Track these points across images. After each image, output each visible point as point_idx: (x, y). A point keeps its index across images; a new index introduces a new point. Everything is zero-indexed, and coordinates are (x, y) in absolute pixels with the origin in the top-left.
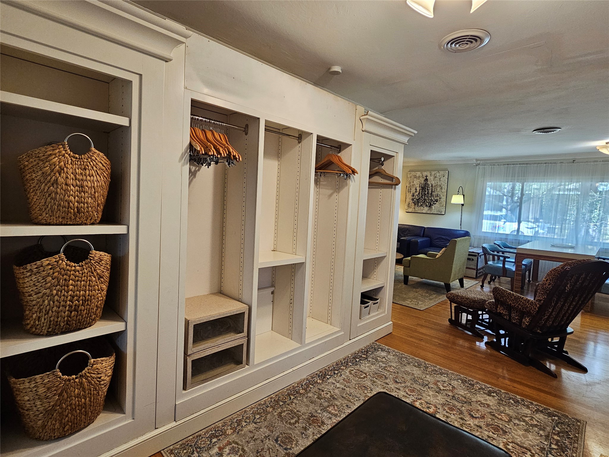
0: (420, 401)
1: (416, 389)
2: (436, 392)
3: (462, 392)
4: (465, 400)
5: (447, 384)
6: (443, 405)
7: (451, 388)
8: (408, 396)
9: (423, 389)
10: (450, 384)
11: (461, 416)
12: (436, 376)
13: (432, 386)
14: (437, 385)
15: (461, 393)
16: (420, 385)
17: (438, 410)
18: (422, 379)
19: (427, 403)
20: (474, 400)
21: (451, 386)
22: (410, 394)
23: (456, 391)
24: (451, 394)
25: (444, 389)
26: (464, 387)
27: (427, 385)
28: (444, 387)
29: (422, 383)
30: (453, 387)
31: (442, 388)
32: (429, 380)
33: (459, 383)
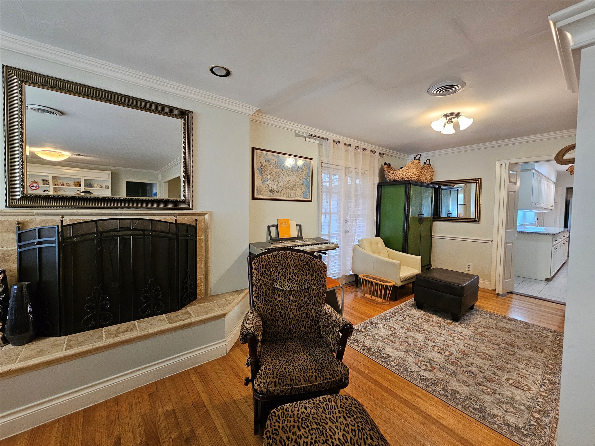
0: (446, 354)
1: (451, 365)
2: (433, 360)
3: (410, 359)
4: (409, 353)
5: (422, 367)
6: (428, 351)
7: (419, 363)
8: (457, 359)
9: (445, 364)
10: (419, 367)
11: (416, 344)
12: (434, 378)
13: (437, 366)
14: (432, 367)
15: (412, 359)
16: (449, 369)
17: (431, 348)
18: (447, 374)
19: (440, 353)
20: (403, 353)
21: (419, 365)
22: (455, 361)
23: (416, 360)
24: (420, 358)
25: (425, 363)
26: (407, 364)
27: (441, 368)
28: (426, 365)
29: (446, 370)
30: (417, 364)
31: (427, 364)
32: (440, 373)
33: (410, 367)
